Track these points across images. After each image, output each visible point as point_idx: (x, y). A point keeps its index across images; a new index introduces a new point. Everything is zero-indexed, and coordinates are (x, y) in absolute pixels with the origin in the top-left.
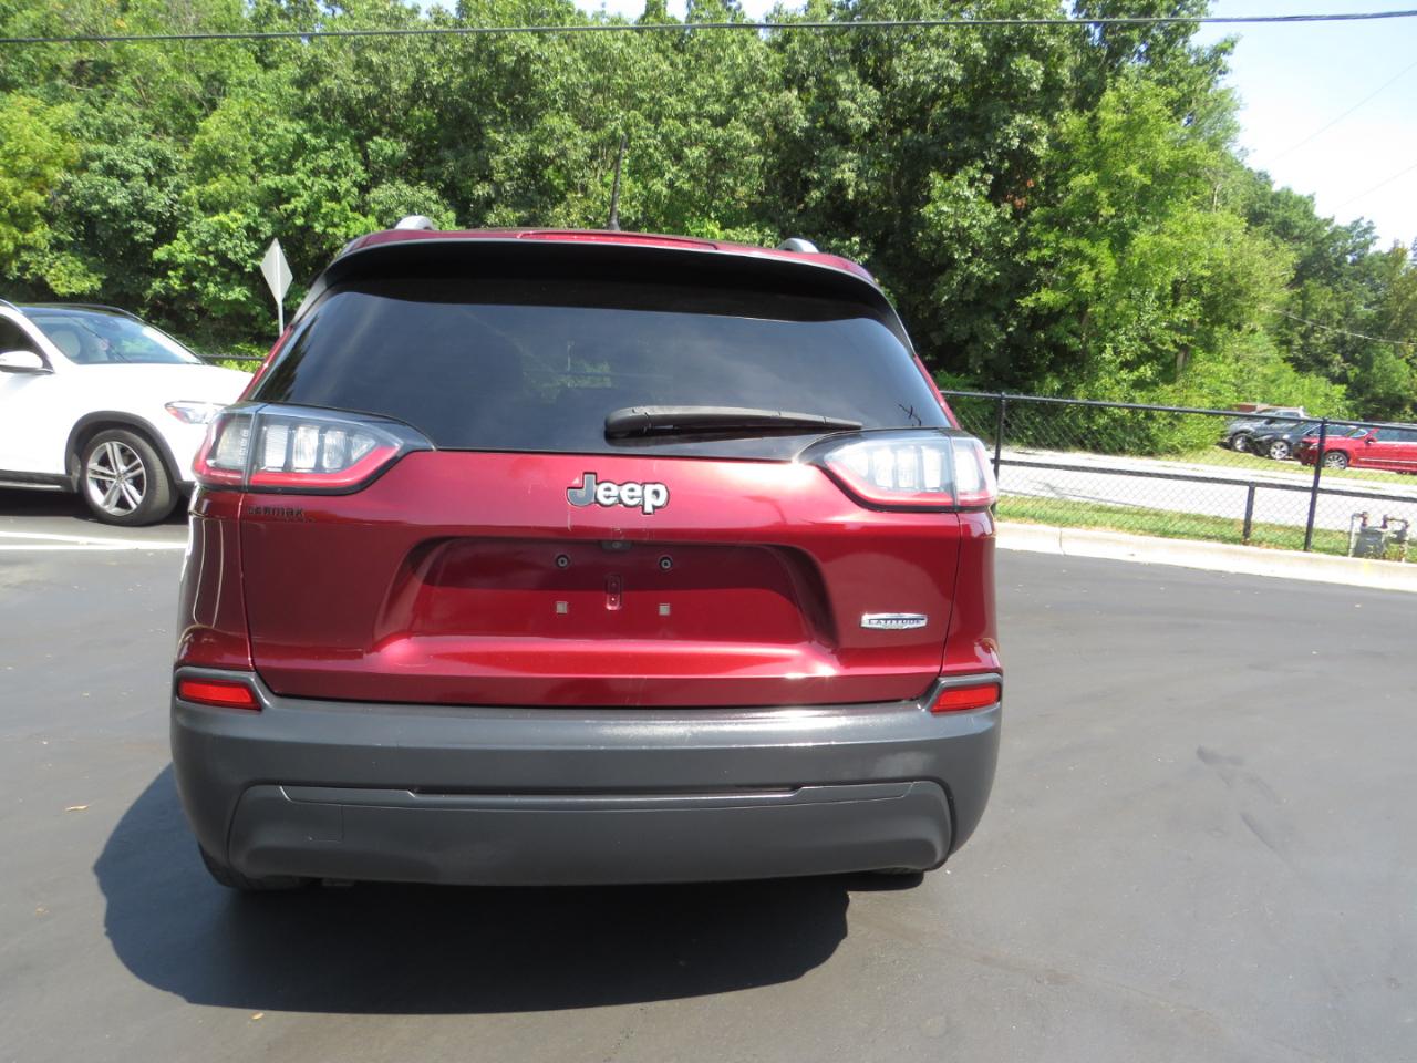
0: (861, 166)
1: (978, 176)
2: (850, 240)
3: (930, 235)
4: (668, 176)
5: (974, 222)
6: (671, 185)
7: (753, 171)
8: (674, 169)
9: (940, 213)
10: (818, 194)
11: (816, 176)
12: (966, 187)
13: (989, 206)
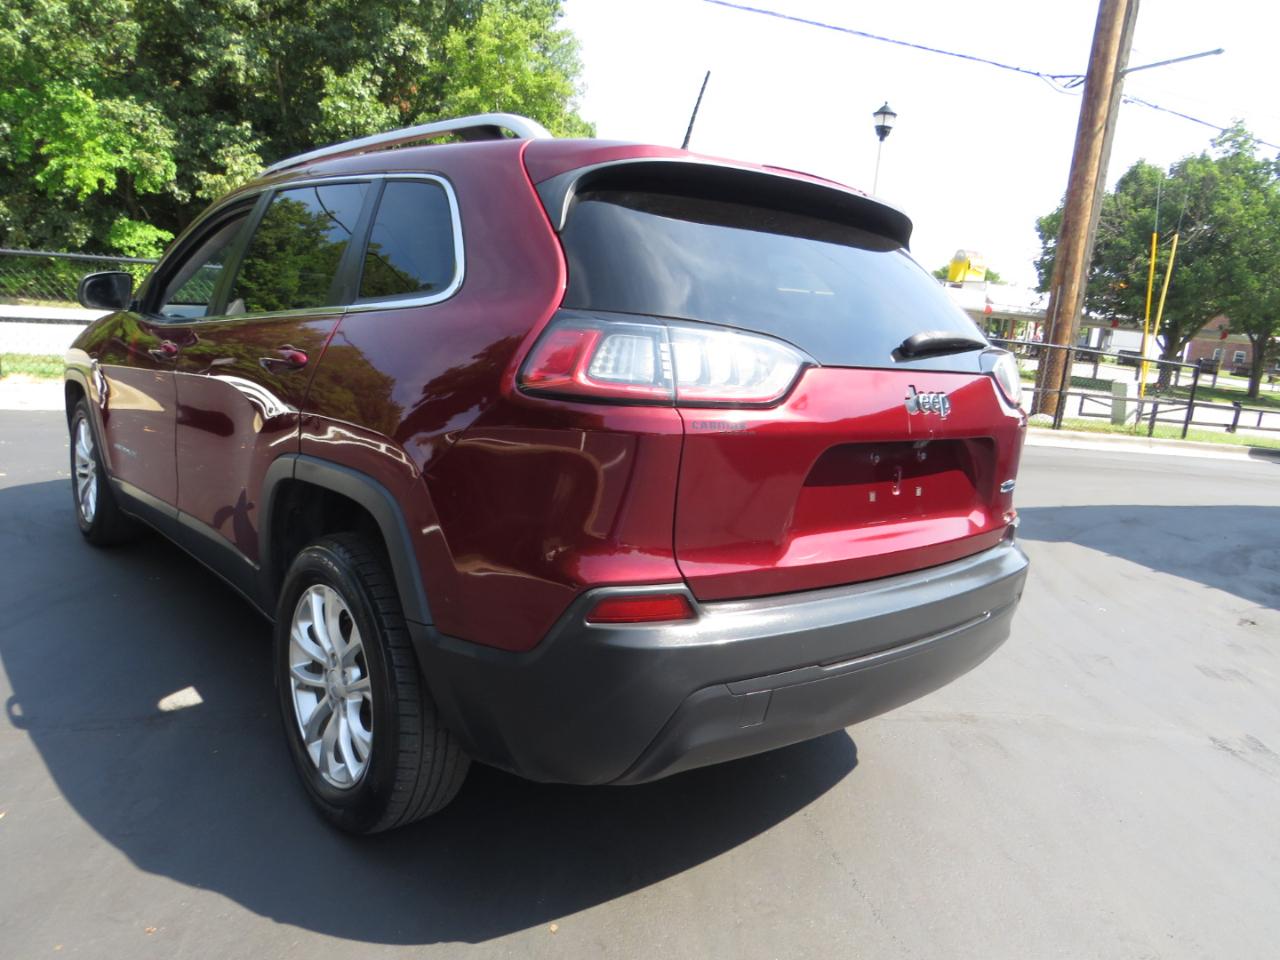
0: (249, 50)
1: (368, 76)
2: (241, 125)
3: (325, 128)
4: (20, 29)
5: (369, 120)
6: (25, 40)
7: (129, 39)
8: (28, 22)
9: (338, 108)
10: (206, 73)
11: (202, 54)
12: (360, 86)
13: (381, 106)
